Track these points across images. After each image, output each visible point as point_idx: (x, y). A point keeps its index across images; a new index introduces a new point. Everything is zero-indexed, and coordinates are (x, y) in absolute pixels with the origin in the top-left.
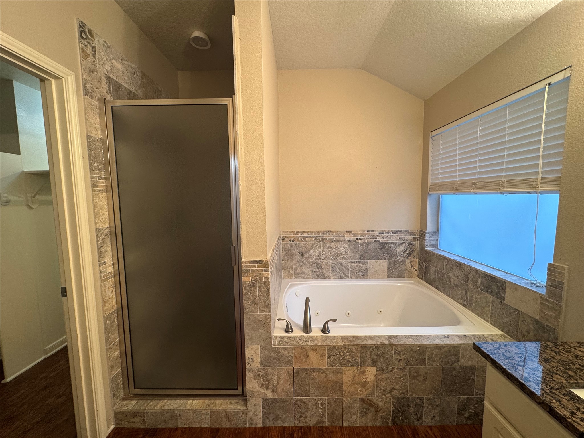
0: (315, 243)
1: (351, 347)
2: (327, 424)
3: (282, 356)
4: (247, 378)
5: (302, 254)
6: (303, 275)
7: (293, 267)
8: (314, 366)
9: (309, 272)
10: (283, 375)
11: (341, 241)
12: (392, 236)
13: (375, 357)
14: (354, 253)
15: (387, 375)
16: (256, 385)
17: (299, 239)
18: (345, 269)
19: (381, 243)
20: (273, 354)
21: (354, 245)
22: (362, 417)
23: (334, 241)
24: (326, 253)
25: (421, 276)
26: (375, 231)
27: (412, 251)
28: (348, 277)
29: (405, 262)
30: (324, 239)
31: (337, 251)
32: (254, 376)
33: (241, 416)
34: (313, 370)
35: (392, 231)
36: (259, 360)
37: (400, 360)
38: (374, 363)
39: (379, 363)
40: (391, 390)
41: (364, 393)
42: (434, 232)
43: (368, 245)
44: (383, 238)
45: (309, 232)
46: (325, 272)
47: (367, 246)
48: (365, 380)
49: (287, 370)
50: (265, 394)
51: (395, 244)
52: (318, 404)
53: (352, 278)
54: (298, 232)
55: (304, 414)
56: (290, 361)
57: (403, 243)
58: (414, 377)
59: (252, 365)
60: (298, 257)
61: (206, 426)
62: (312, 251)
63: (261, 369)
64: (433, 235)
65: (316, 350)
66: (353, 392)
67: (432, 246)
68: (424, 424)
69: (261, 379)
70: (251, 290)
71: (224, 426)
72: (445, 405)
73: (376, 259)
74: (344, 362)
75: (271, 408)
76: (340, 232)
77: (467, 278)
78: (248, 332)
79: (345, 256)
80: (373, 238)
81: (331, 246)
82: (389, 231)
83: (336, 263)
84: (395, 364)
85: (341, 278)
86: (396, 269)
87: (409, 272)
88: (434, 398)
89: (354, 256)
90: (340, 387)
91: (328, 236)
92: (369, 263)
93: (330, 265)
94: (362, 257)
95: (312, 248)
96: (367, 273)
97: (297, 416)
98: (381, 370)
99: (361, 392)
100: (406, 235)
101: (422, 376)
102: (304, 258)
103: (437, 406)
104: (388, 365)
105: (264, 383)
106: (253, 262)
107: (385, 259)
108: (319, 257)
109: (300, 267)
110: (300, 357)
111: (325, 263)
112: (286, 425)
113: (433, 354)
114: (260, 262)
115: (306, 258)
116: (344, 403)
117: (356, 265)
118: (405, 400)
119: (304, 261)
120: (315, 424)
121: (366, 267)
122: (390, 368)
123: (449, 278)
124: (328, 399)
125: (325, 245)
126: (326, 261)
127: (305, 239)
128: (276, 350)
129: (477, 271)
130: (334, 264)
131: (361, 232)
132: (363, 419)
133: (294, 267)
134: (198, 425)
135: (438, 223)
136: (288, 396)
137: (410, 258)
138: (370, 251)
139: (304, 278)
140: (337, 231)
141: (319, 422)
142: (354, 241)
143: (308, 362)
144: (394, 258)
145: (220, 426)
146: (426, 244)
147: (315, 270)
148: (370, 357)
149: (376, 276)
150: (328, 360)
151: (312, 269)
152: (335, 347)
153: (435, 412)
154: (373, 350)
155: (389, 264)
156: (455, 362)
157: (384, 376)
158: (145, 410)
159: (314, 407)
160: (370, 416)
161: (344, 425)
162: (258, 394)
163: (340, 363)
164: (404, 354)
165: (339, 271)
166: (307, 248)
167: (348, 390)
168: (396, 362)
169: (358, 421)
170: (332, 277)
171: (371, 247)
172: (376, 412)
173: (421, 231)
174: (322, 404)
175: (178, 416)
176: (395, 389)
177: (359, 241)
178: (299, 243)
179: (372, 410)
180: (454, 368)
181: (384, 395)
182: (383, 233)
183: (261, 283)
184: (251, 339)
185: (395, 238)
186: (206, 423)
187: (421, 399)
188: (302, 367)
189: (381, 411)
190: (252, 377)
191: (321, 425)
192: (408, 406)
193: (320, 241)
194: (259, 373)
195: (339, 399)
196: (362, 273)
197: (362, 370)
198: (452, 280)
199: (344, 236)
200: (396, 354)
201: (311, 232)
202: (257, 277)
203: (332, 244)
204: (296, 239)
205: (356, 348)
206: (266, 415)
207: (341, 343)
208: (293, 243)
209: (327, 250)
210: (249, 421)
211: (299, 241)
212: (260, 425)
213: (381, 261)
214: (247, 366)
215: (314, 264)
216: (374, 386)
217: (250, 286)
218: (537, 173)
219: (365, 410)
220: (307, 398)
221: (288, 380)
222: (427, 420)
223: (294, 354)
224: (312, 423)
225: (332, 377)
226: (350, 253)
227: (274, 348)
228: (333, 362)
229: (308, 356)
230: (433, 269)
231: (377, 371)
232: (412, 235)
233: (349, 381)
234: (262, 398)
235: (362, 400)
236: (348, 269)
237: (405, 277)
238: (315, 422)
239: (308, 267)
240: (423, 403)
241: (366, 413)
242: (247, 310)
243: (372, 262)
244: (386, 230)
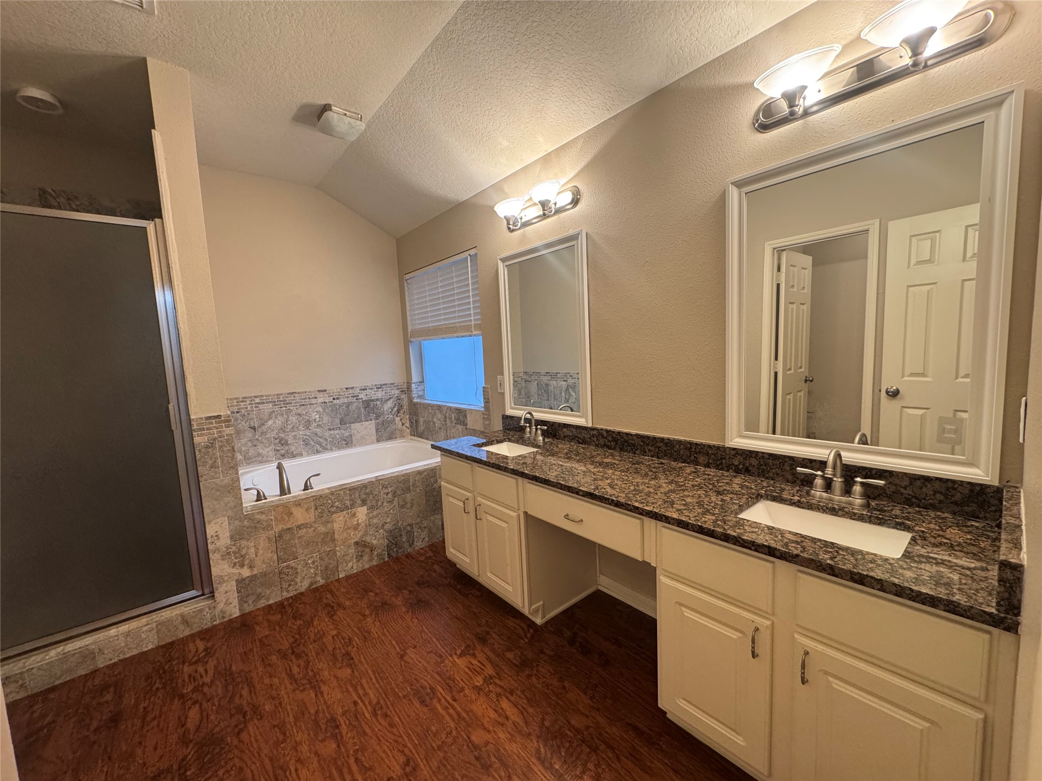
0: (274, 412)
1: (338, 492)
2: (321, 581)
3: (258, 522)
4: (211, 562)
5: (255, 429)
6: (260, 459)
7: (241, 450)
8: (299, 523)
9: (268, 452)
10: (262, 544)
11: (313, 404)
12: (377, 391)
13: (364, 496)
14: (332, 418)
15: (378, 510)
16: (226, 566)
17: (247, 408)
18: (321, 440)
19: (365, 401)
20: (246, 523)
21: (331, 408)
22: (358, 561)
23: (303, 405)
24: (292, 423)
25: (413, 433)
26: (356, 388)
27: (401, 406)
28: (327, 449)
29: (394, 420)
30: (288, 403)
31: (307, 418)
32: (222, 556)
33: (207, 613)
34: (299, 527)
35: (376, 385)
36: (228, 534)
37: (388, 493)
38: (364, 502)
39: (368, 502)
40: (383, 525)
41: (356, 536)
42: (420, 382)
43: (348, 405)
44: (367, 395)
45: (262, 396)
46: (293, 448)
47: (348, 407)
48: (356, 523)
49: (266, 537)
50: (240, 574)
51: (381, 400)
52: (309, 564)
53: (332, 450)
54: (245, 398)
55: (293, 581)
56: (269, 525)
57: (390, 398)
58: (402, 507)
59: (218, 544)
60: (249, 434)
61: (150, 646)
62: (270, 422)
63: (230, 545)
64: (419, 385)
65: (300, 505)
66: (346, 539)
67: (420, 397)
68: (416, 548)
69: (233, 558)
70: (208, 452)
71: (181, 636)
72: (431, 525)
73: (361, 421)
74: (333, 509)
75: (249, 588)
76: (310, 392)
77: (445, 417)
78: (208, 504)
79: (320, 423)
80: (354, 396)
81: (299, 412)
82: (372, 386)
83: (308, 434)
84: (384, 498)
85: (318, 452)
86: (385, 430)
87: (401, 431)
88: (422, 521)
89: (332, 421)
90: (332, 537)
91: (293, 400)
92: (352, 427)
93: (299, 438)
94: (342, 422)
95: (270, 418)
96: (352, 440)
97: (285, 585)
98: (371, 508)
99: (354, 536)
100: (392, 389)
101: (409, 504)
102: (258, 433)
103: (425, 528)
104: (377, 501)
105: (237, 561)
106: (210, 418)
107: (371, 420)
108: (283, 429)
109: (253, 448)
110: (282, 518)
111: (293, 436)
112: (271, 602)
113: (415, 480)
114: (219, 417)
115: (262, 433)
116: (338, 553)
117: (336, 432)
118: (397, 530)
119: (260, 438)
120: (308, 588)
121: (349, 434)
122: (380, 503)
123: (434, 423)
124: (320, 554)
125: (290, 412)
126: (294, 433)
127: (258, 407)
128: (249, 517)
129: (450, 408)
130: (306, 435)
131: (339, 390)
132: (360, 563)
133: (243, 449)
134: (135, 652)
135: (422, 372)
136: (270, 566)
137: (399, 415)
138: (352, 413)
139: (260, 462)
140: (306, 392)
141: (311, 584)
142: (329, 402)
143: (292, 521)
144: (382, 417)
145: (174, 638)
146: (414, 396)
147: (278, 448)
148: (359, 498)
149: (363, 442)
150: (315, 513)
151: (272, 447)
152: (321, 496)
153: (424, 534)
154: (361, 489)
155: (377, 424)
156: (434, 483)
157: (375, 513)
158: (24, 667)
159: (305, 569)
160: (366, 558)
161: (341, 576)
162: (229, 578)
163: (329, 512)
164: (391, 486)
165: (313, 444)
166: (262, 420)
167: (341, 538)
168: (385, 496)
169: (355, 567)
170: (304, 453)
171: (353, 407)
172: (372, 551)
173: (408, 383)
174: (313, 563)
175: (97, 651)
176: (387, 523)
177: (336, 402)
178: (248, 414)
179: (368, 550)
180: (435, 488)
181: (377, 531)
182: (366, 389)
183: (221, 441)
184: (213, 511)
185: (380, 394)
186: (150, 644)
187: (411, 525)
188: (285, 527)
189: (376, 549)
190: (220, 558)
191: (315, 586)
192: (401, 536)
193: (281, 407)
194: (229, 550)
195: (333, 550)
196: (345, 441)
197: (353, 512)
198: (436, 424)
199: (316, 398)
200: (384, 489)
201: (266, 396)
202: (216, 436)
203: (300, 409)
204: (242, 408)
205: (344, 492)
206: (242, 601)
207: (327, 491)
208: (238, 414)
209: (293, 419)
210: (219, 616)
211: (249, 411)
212: (236, 613)
213: (367, 423)
214: (210, 547)
215: (276, 439)
216: (366, 526)
217: (207, 447)
218: (471, 320)
219: (360, 554)
220: (295, 562)
221: (269, 548)
222: (418, 544)
223: (274, 516)
224: (305, 588)
225: (322, 529)
226: (326, 419)
227: (247, 515)
228: (321, 513)
229: (292, 513)
230: (421, 420)
231: (368, 510)
232: (399, 389)
233: (340, 528)
234: (236, 581)
235: (356, 543)
236: (326, 440)
237: (397, 438)
238: (307, 585)
239: (267, 445)
240: (413, 528)
241: (362, 556)
242: (205, 477)
243: (356, 426)
244: (369, 384)
